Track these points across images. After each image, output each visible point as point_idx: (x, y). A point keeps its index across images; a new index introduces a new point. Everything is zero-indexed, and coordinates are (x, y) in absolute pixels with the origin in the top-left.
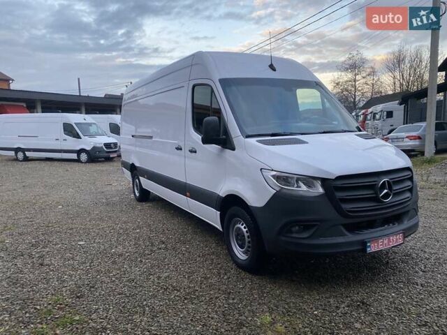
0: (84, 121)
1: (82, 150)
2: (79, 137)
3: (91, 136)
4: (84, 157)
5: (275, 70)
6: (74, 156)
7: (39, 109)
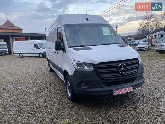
0: (41, 43)
1: (40, 53)
2: (39, 48)
3: (44, 48)
4: (41, 56)
5: (88, 20)
6: (38, 55)
7: (29, 39)
